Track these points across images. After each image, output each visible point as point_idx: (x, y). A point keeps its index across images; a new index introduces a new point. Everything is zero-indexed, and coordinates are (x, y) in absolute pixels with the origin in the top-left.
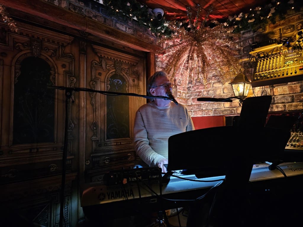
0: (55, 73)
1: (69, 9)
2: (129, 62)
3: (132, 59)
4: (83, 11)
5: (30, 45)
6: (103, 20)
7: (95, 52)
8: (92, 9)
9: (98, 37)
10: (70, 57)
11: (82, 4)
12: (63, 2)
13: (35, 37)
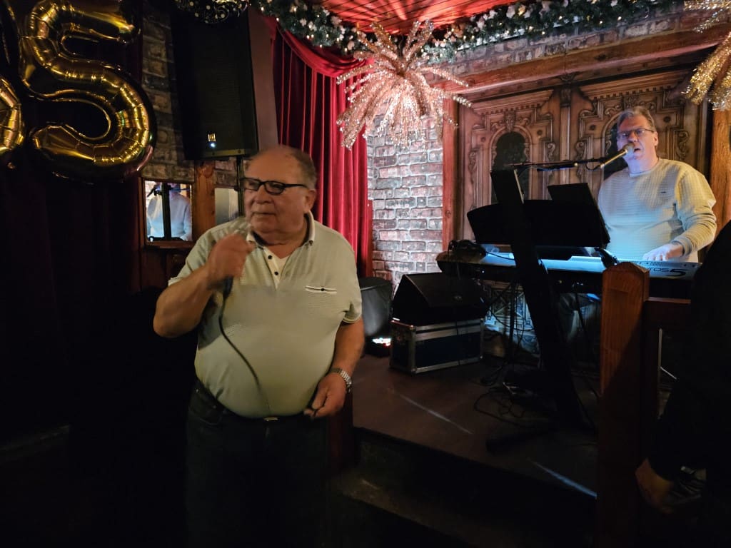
0: (529, 145)
1: (545, 55)
2: (658, 88)
3: (665, 78)
4: (564, 45)
5: (504, 121)
6: (598, 39)
7: (584, 97)
8: (579, 34)
9: (591, 71)
10: (548, 118)
11: (563, 37)
12: (537, 50)
13: (509, 109)
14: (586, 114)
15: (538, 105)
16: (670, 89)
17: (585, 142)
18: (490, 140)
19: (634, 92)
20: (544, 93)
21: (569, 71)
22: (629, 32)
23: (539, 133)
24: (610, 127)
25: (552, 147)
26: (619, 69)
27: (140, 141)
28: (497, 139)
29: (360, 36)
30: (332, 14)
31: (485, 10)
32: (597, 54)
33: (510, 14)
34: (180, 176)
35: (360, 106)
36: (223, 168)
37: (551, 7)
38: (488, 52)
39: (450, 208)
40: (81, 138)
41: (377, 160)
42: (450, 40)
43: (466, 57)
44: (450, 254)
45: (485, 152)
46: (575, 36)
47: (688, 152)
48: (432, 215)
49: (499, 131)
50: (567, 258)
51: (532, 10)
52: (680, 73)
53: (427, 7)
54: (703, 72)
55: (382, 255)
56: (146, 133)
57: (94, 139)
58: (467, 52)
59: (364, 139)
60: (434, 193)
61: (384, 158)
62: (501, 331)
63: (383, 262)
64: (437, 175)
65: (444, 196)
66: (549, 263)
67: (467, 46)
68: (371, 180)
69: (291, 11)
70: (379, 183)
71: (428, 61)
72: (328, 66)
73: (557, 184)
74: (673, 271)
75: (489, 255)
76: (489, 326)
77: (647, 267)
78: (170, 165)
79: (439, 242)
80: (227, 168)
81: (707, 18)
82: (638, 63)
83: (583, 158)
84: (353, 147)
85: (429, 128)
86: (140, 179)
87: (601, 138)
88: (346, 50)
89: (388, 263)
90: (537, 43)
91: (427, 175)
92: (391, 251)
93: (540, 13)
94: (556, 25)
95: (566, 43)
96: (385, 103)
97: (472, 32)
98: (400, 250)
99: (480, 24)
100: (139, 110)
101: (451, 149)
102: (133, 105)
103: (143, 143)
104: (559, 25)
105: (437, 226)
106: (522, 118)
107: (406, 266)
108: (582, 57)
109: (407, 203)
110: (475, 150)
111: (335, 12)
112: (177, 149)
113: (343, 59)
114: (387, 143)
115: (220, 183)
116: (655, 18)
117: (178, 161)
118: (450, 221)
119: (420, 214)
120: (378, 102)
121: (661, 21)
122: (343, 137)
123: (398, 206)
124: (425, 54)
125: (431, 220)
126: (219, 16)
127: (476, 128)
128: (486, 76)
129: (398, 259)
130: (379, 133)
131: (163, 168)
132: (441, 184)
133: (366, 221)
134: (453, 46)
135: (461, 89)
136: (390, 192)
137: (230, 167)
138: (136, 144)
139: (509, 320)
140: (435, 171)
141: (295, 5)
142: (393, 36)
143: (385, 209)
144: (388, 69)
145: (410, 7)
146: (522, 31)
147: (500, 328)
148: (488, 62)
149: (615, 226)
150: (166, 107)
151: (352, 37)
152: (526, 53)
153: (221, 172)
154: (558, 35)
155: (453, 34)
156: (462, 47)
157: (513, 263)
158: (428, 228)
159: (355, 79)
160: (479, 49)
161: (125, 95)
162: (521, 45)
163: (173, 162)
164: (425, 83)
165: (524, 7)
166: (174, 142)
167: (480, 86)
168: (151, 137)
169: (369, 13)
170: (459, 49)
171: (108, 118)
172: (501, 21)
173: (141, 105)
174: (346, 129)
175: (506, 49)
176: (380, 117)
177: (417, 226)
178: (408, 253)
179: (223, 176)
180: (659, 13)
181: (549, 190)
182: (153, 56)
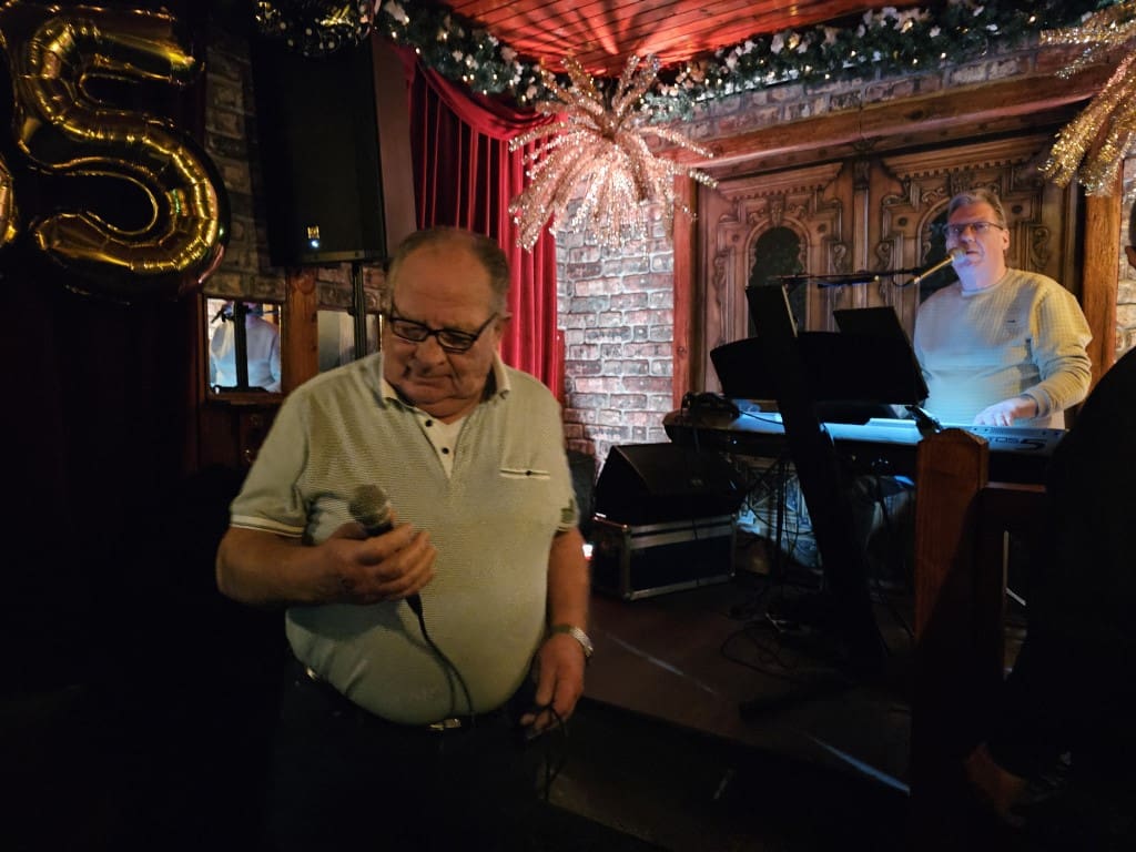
0: (806, 247)
1: (830, 109)
2: (1003, 162)
3: (1012, 148)
4: (859, 96)
5: (767, 210)
6: (911, 86)
7: (891, 174)
8: (882, 77)
9: (900, 134)
10: (834, 206)
11: (857, 83)
12: (817, 102)
13: (776, 192)
14: (893, 201)
15: (820, 186)
16: (1021, 164)
17: (892, 243)
18: (747, 239)
19: (967, 168)
20: (828, 167)
21: (866, 135)
22: (958, 77)
23: (821, 228)
24: (930, 220)
25: (840, 251)
26: (944, 132)
27: (204, 237)
28: (758, 236)
29: (546, 77)
30: (502, 44)
31: (738, 40)
32: (910, 110)
33: (777, 47)
34: (263, 292)
35: (546, 184)
36: (331, 280)
37: (838, 37)
38: (743, 104)
39: (685, 344)
40: (111, 233)
41: (571, 268)
42: (685, 86)
43: (709, 112)
44: (684, 415)
45: (739, 258)
46: (876, 81)
47: (1049, 258)
48: (657, 353)
49: (760, 225)
50: (863, 421)
51: (809, 41)
52: (1037, 139)
53: (649, 34)
54: (1070, 138)
55: (579, 415)
56: (213, 225)
57: (132, 233)
58: (711, 103)
59: (552, 236)
60: (659, 321)
61: (583, 266)
62: (764, 534)
63: (581, 426)
64: (664, 293)
65: (675, 324)
66: (836, 430)
67: (711, 95)
68: (561, 298)
69: (439, 38)
70: (575, 304)
71: (651, 117)
72: (496, 124)
73: (849, 308)
74: (1025, 441)
75: (744, 416)
76: (746, 525)
77: (985, 435)
78: (246, 273)
79: (668, 396)
80: (338, 280)
81: (1075, 57)
82: (972, 124)
83: (889, 268)
84: (535, 248)
85: (653, 220)
86: (199, 296)
87: (916, 238)
88: (524, 98)
89: (589, 427)
90: (817, 92)
91: (649, 292)
92: (594, 409)
93: (822, 46)
94: (846, 65)
95: (863, 92)
96: (585, 181)
97: (718, 74)
98: (608, 407)
99: (731, 62)
100: (203, 187)
101: (687, 251)
102: (194, 181)
103: (209, 239)
104: (850, 65)
105: (664, 370)
106: (796, 207)
107: (616, 433)
108: (887, 114)
109: (617, 334)
110: (723, 254)
111: (508, 40)
112: (259, 250)
113: (521, 114)
114: (587, 242)
115: (327, 302)
116: (997, 55)
117: (260, 268)
118: (684, 363)
119: (639, 352)
120: (573, 179)
121: (1007, 61)
122: (519, 232)
123: (605, 340)
124: (646, 106)
125: (655, 361)
126: (326, 44)
127: (725, 220)
128: (739, 142)
129: (603, 422)
130: (574, 228)
131: (237, 279)
132: (670, 305)
133: (555, 361)
134: (688, 95)
135: (702, 161)
136: (591, 317)
137: (342, 278)
138: (196, 242)
139: (776, 516)
140: (661, 286)
141: (446, 30)
142: (597, 79)
143: (585, 344)
144: (589, 129)
145: (623, 35)
146: (794, 73)
147: (761, 530)
148: (743, 119)
149: (938, 373)
150: (242, 185)
151: (533, 79)
152: (801, 107)
153: (327, 286)
154: (850, 80)
155: (689, 77)
156: (703, 97)
157: (781, 429)
158: (651, 374)
159: (538, 144)
160: (729, 99)
161: (181, 165)
162: (792, 95)
163: (252, 270)
164: (646, 150)
165: (797, 37)
166: (255, 239)
167: (729, 156)
168: (221, 232)
169: (560, 42)
170: (698, 99)
171: (153, 201)
172: (762, 57)
173: (206, 181)
174: (524, 221)
175: (771, 100)
176: (577, 203)
177: (633, 370)
178: (620, 412)
179: (332, 292)
180: (1003, 48)
181: (837, 318)
182: (222, 106)
